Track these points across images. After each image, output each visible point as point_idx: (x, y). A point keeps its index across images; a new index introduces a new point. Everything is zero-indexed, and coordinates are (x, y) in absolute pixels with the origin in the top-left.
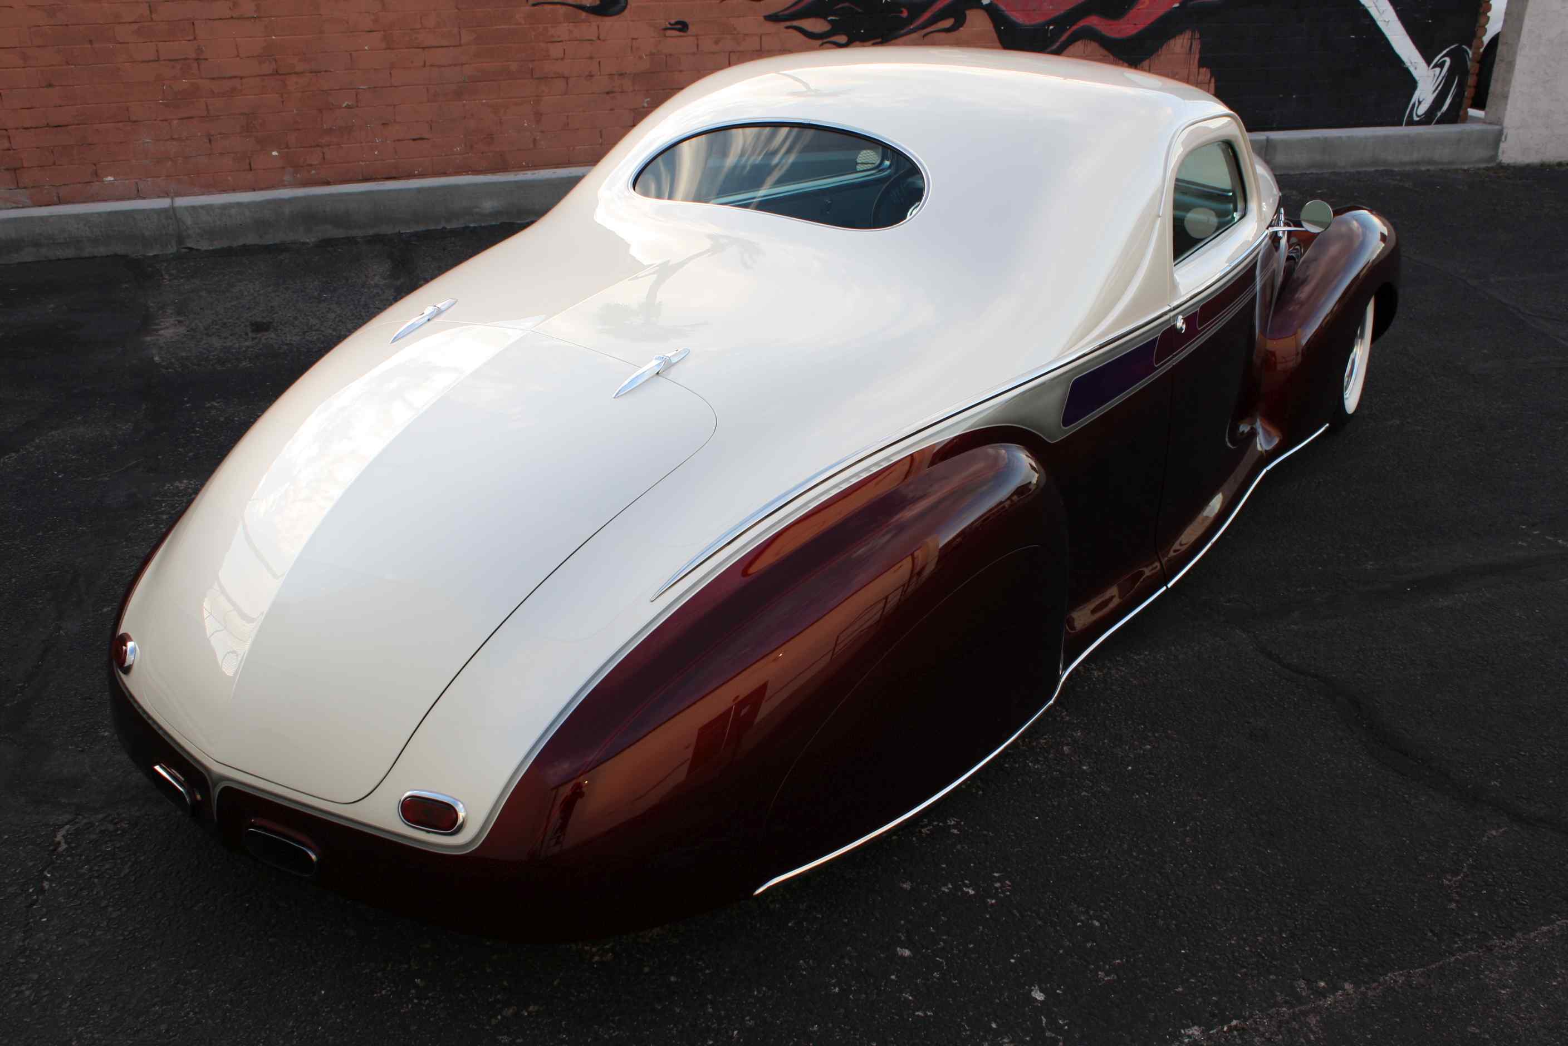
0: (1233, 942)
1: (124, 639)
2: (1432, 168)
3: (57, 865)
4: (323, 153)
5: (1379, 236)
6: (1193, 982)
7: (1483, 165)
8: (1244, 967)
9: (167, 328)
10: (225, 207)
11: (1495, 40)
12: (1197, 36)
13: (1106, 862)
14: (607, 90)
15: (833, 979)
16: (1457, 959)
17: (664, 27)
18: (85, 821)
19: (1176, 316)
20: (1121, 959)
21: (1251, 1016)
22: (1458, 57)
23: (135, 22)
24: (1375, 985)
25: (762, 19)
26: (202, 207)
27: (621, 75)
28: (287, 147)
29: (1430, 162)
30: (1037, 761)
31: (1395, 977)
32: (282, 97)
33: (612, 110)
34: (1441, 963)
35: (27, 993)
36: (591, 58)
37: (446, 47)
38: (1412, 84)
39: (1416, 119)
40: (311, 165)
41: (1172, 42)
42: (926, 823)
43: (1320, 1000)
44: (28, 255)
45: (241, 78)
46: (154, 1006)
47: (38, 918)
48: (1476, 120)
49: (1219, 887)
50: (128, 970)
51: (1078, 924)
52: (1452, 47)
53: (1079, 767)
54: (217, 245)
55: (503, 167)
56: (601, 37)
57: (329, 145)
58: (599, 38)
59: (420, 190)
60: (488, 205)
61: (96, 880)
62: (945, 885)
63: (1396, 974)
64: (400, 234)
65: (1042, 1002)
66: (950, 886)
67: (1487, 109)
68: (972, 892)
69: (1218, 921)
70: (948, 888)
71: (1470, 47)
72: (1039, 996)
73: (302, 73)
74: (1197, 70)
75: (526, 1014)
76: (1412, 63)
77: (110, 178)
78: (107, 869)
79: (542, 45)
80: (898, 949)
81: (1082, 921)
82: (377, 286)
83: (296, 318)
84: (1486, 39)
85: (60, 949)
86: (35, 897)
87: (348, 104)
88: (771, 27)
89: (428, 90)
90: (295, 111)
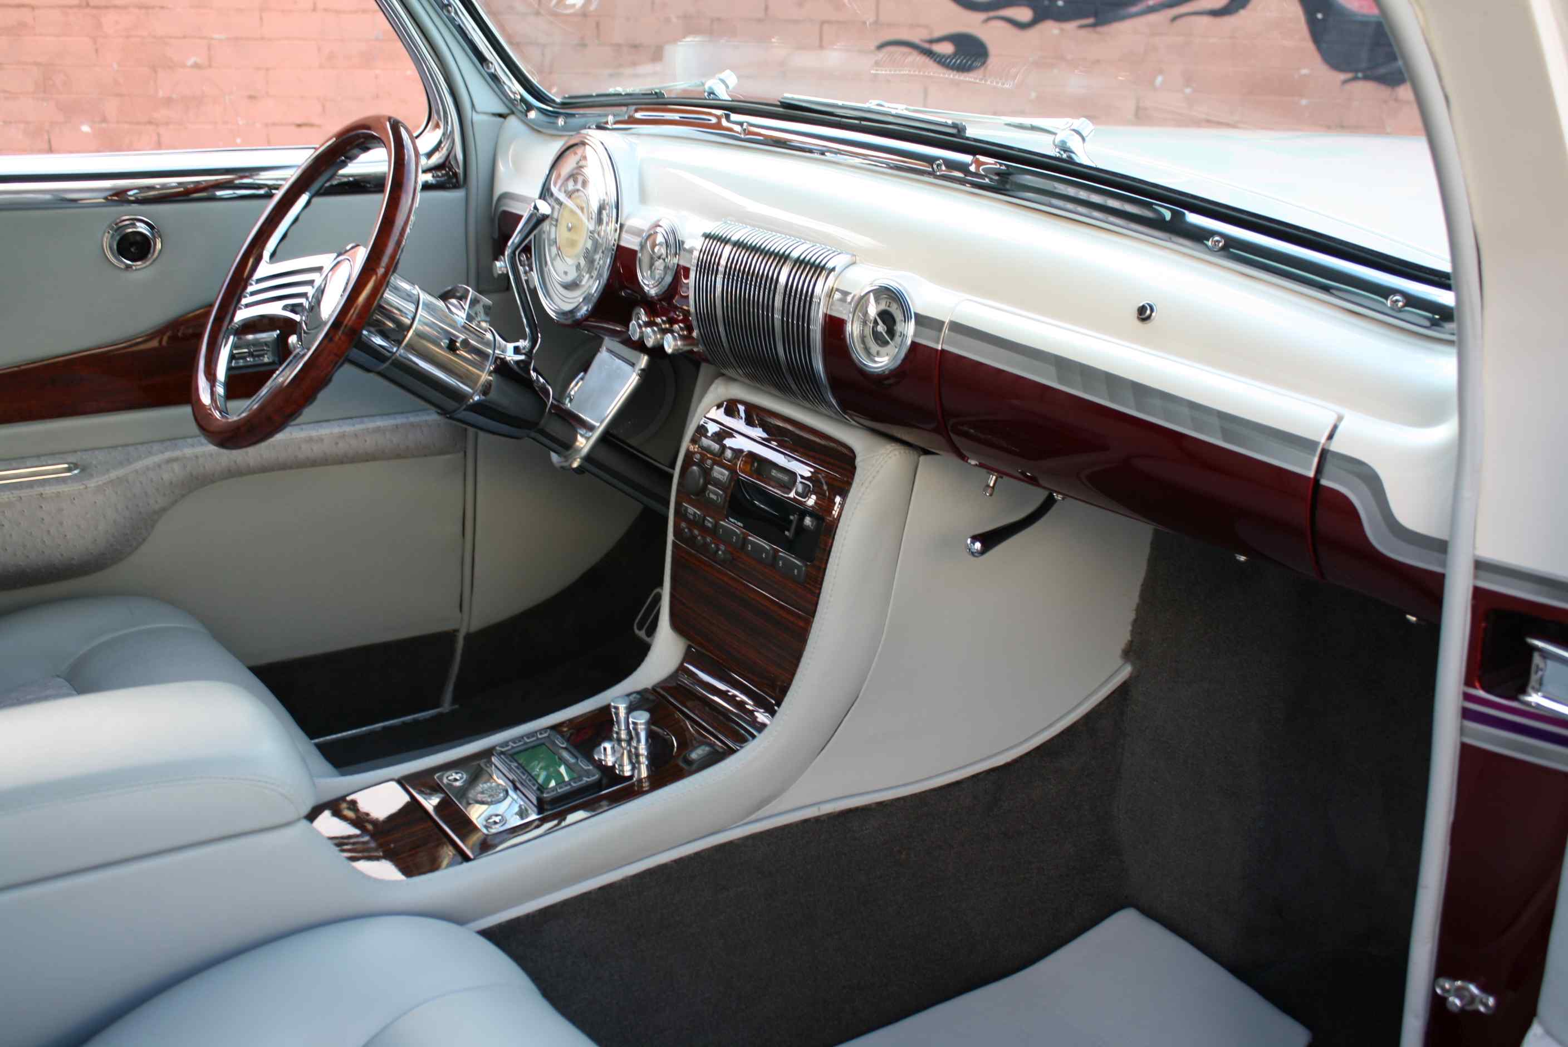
4: (159, 135)
28: (104, 120)
32: (95, 43)
45: (33, 8)
57: (167, 124)
73: (125, 7)
87: (195, 63)
89: (319, 49)
90: (115, 66)
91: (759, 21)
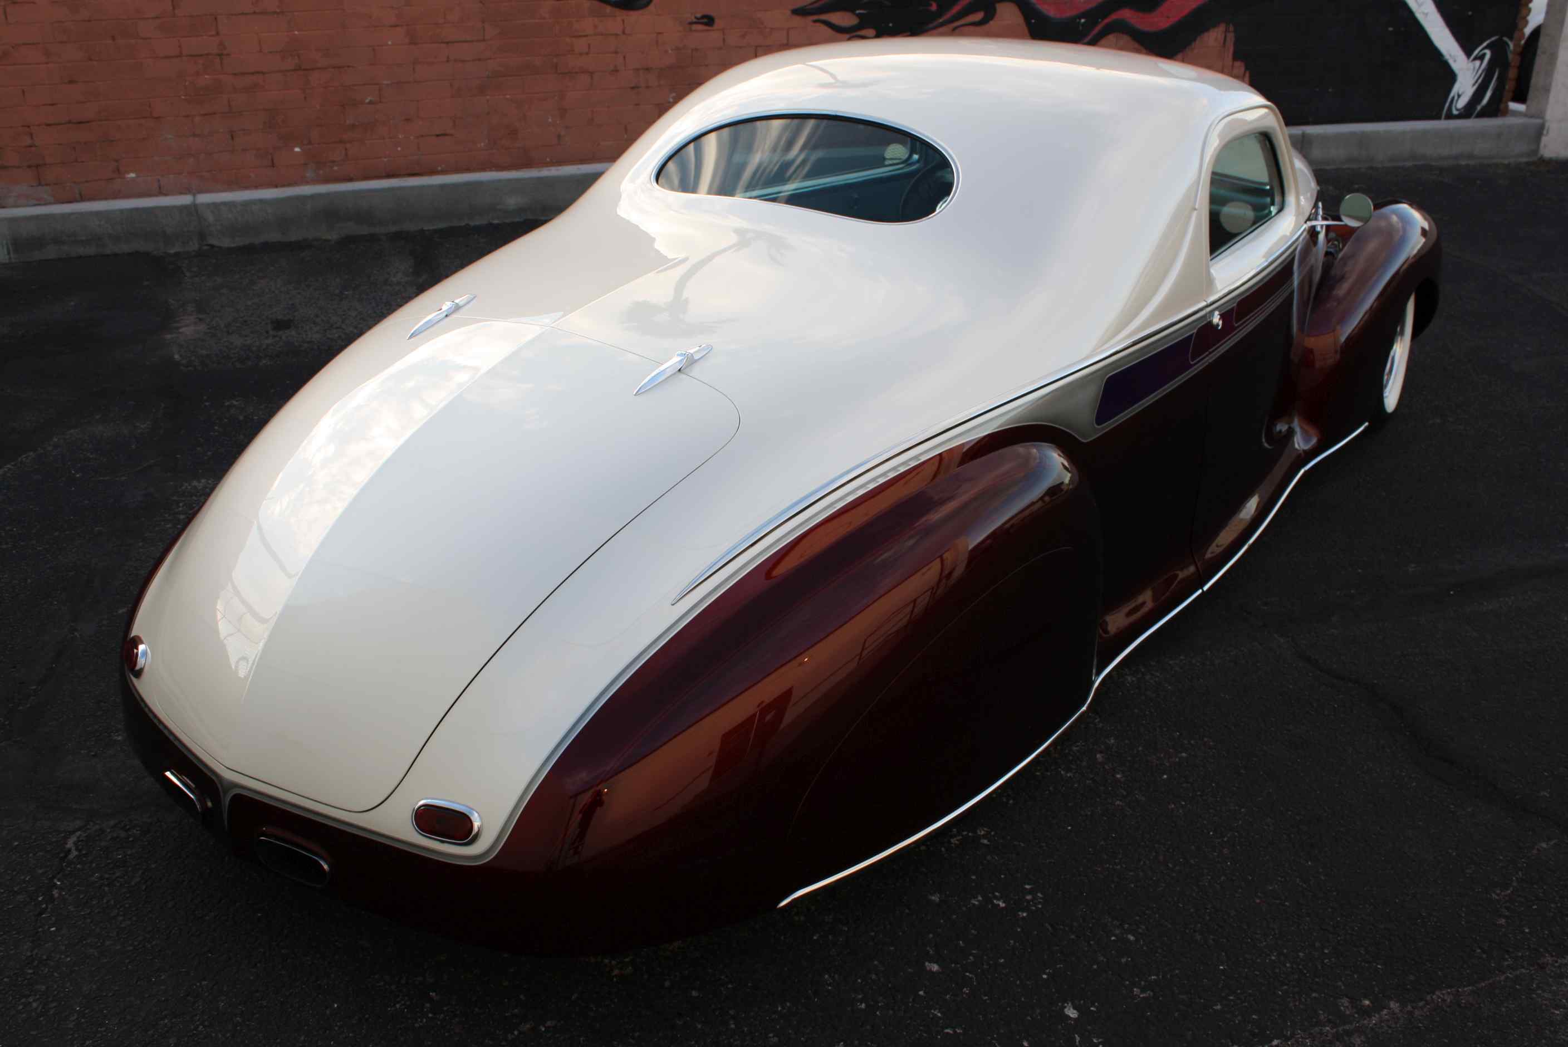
0: (1273, 958)
1: (136, 642)
2: (1472, 162)
3: (67, 872)
4: (346, 149)
5: (1419, 231)
6: (1232, 1000)
7: (1524, 160)
8: (1287, 985)
9: (187, 326)
10: (247, 204)
11: (1537, 32)
12: (1231, 28)
13: (1141, 874)
14: (632, 85)
15: (859, 994)
16: (1507, 977)
17: (689, 20)
18: (97, 827)
19: (1212, 312)
20: (1157, 975)
21: (1293, 1035)
22: (1498, 50)
23: (157, 17)
24: (1421, 1004)
25: (789, 12)
26: (224, 204)
27: (647, 69)
28: (310, 143)
29: (1470, 156)
30: (1068, 770)
31: (1443, 996)
32: (304, 93)
33: (637, 105)
34: (1491, 981)
35: (35, 1005)
36: (616, 53)
37: (472, 41)
38: (1450, 77)
39: (1455, 112)
40: (334, 162)
41: (1206, 34)
42: (955, 832)
43: (1365, 1019)
44: (51, 253)
45: (263, 73)
46: (163, 1019)
47: (47, 927)
48: (1516, 114)
49: (1258, 901)
50: (137, 982)
51: (1113, 938)
52: (1493, 39)
53: (1113, 776)
54: (240, 242)
55: (528, 163)
56: (627, 32)
57: (351, 142)
58: (624, 33)
59: (443, 187)
60: (512, 202)
61: (106, 889)
62: (975, 897)
63: (1444, 992)
64: (422, 231)
65: (1075, 1020)
66: (980, 898)
67: (1528, 102)
68: (1002, 905)
69: (1257, 936)
70: (978, 901)
71: (1511, 38)
72: (1072, 1013)
73: (325, 68)
74: (1231, 63)
75: (543, 1029)
76: (1450, 55)
77: (132, 175)
78: (118, 877)
79: (568, 40)
80: (927, 964)
81: (1115, 935)
82: (399, 283)
83: (317, 316)
84: (1528, 31)
85: (69, 959)
86: (44, 906)
87: (370, 101)
88: (798, 21)
89: (451, 85)
90: (318, 107)
91: (720, 49)
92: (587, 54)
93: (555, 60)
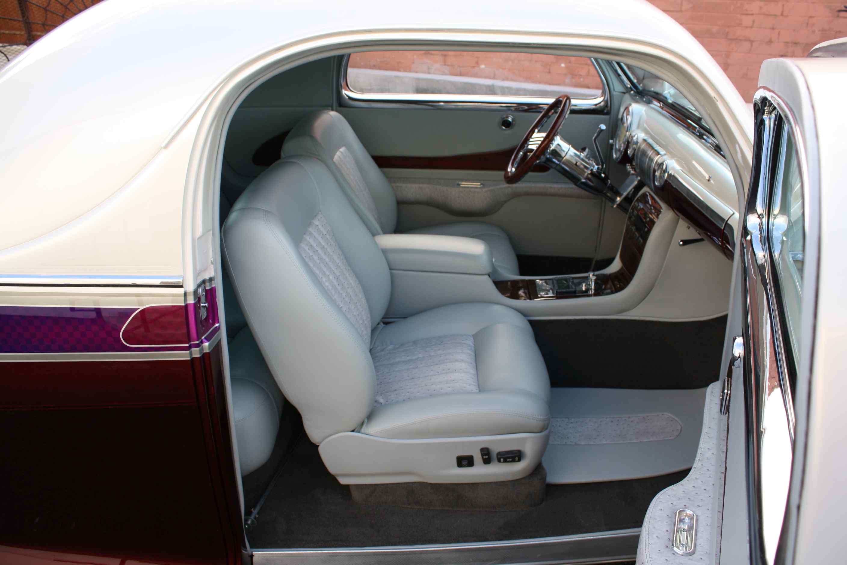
36: (773, 29)
40: (581, 75)
56: (785, 14)
77: (484, 66)
79: (738, 16)
92: (751, 27)
93: (727, 30)
